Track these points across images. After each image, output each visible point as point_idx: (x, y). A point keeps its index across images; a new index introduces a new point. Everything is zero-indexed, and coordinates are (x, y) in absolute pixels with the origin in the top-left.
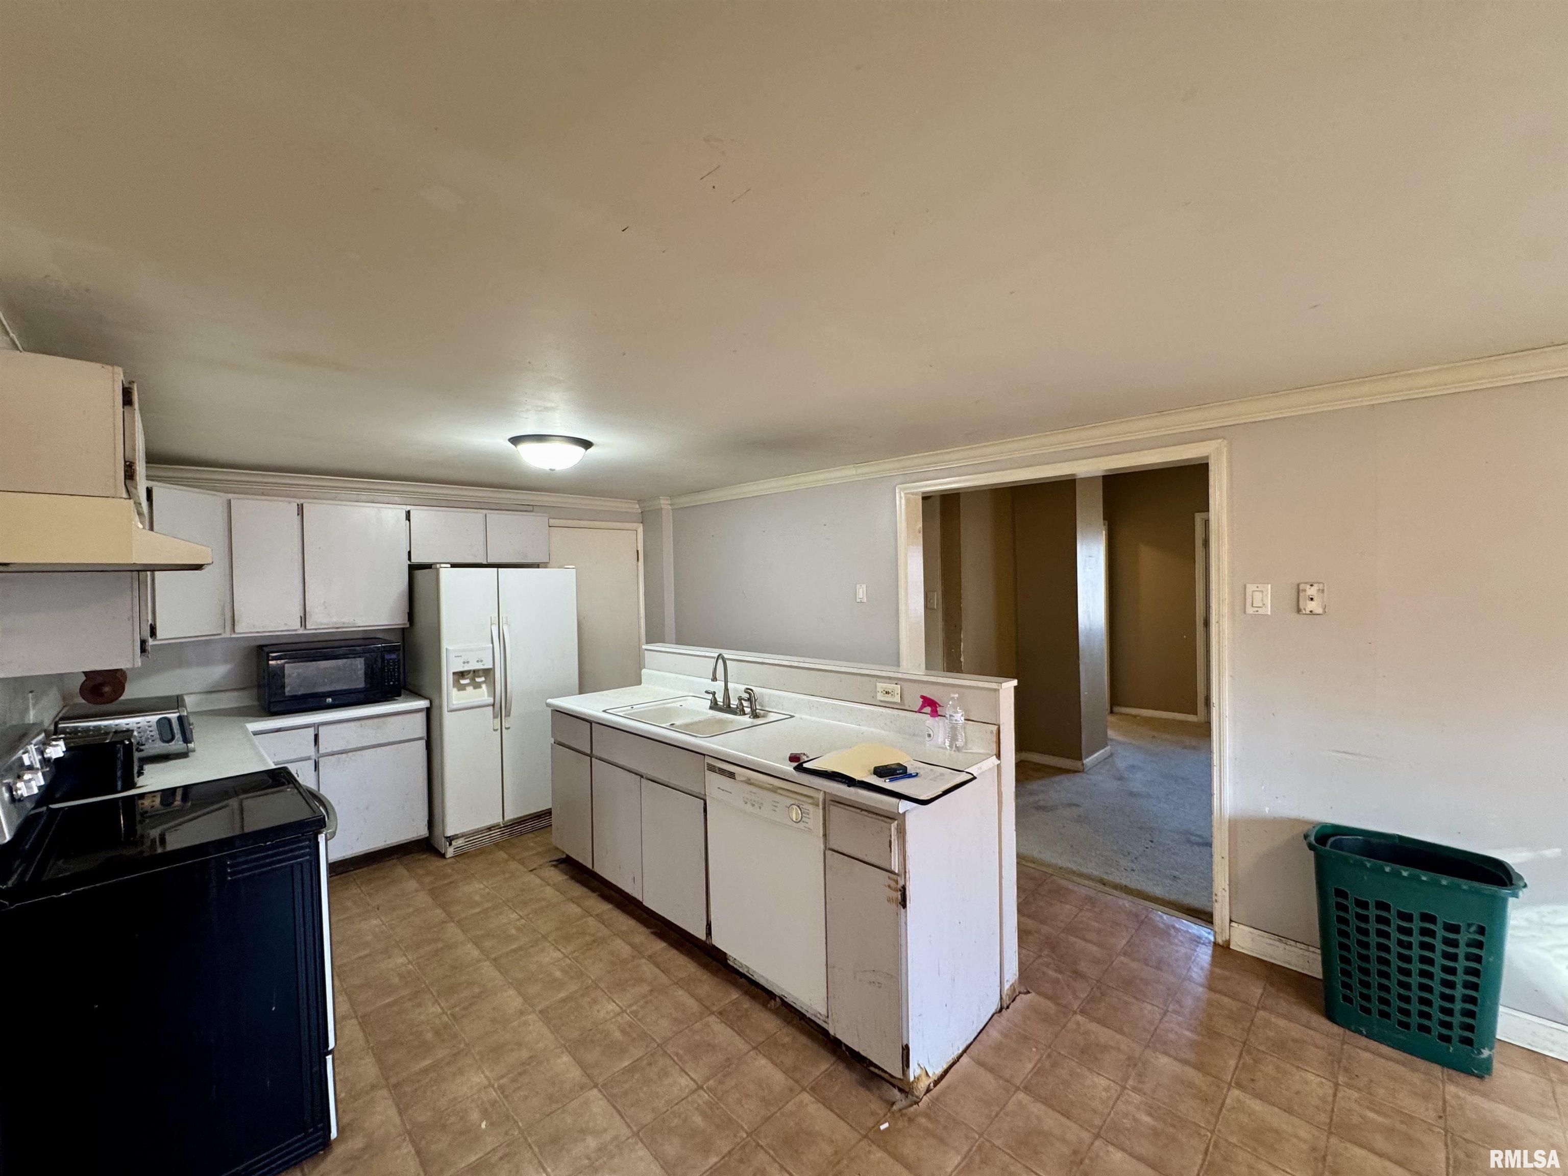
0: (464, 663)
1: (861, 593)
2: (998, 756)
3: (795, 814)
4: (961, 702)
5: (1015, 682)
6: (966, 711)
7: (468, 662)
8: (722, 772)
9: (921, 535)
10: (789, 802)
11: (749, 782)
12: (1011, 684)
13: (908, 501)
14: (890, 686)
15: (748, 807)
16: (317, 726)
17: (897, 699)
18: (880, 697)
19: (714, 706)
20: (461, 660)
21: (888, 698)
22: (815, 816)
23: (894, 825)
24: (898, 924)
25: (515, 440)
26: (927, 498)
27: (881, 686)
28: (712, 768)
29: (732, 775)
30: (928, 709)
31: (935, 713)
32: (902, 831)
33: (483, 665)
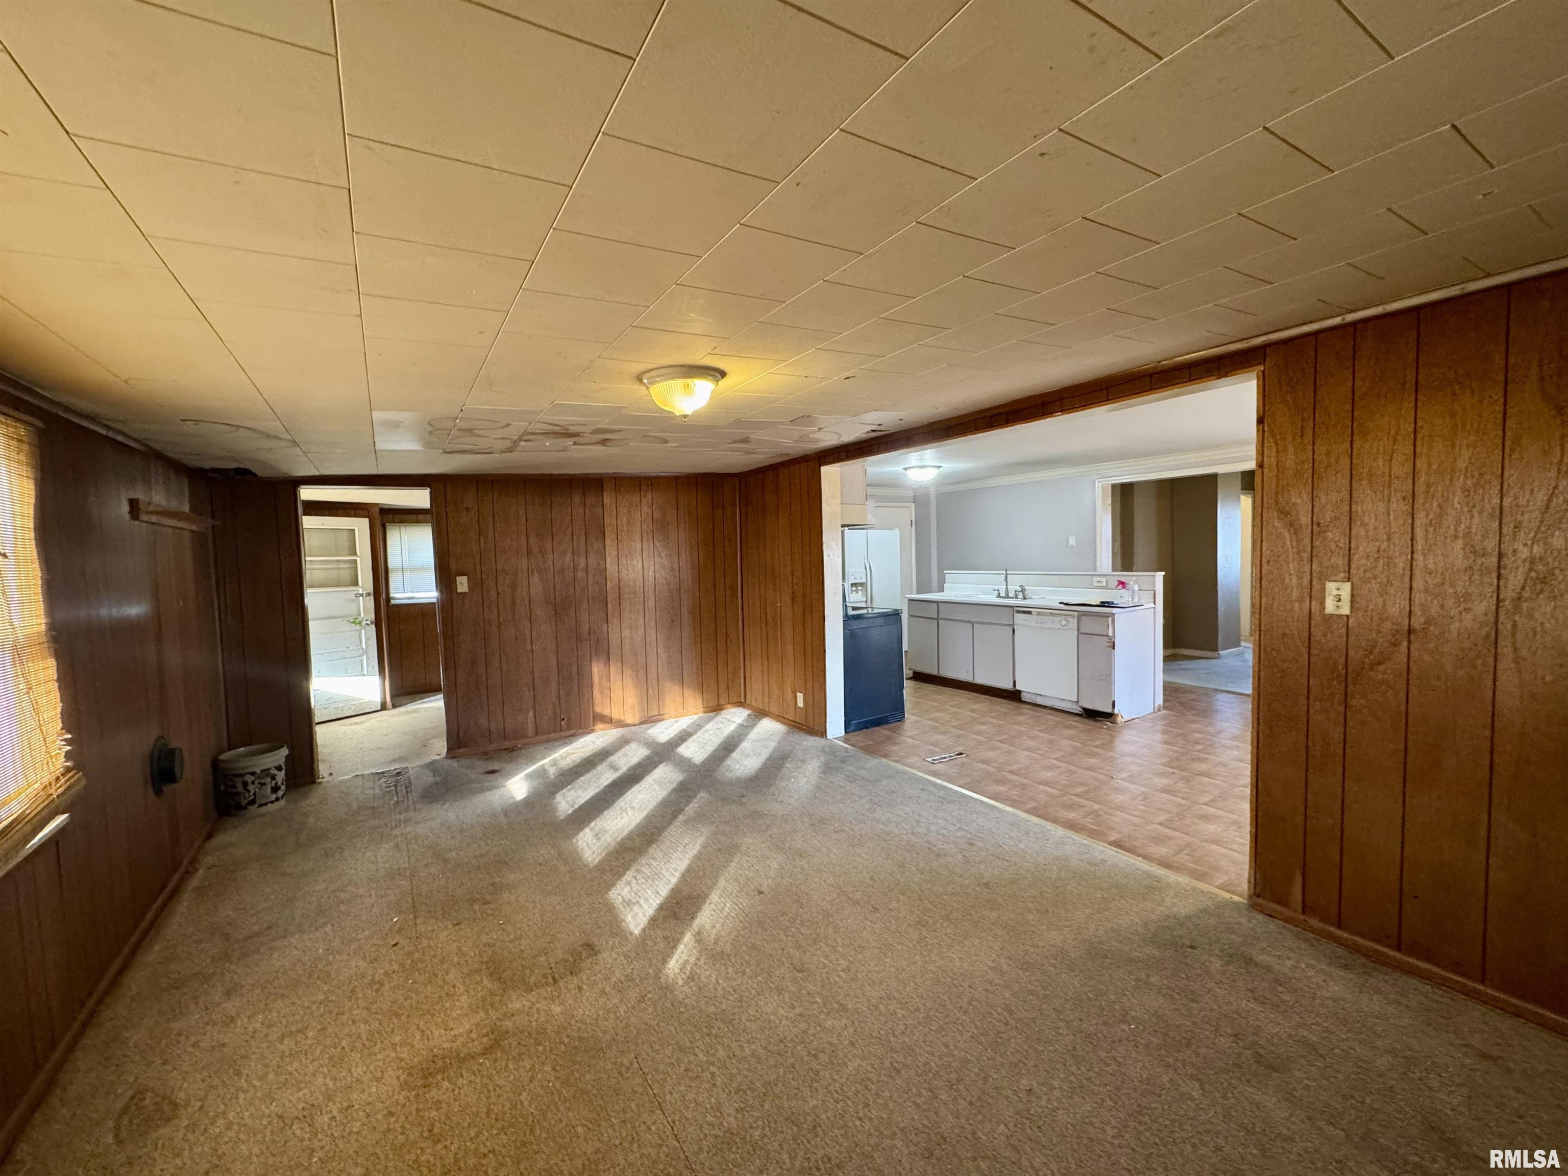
1: (1072, 541)
2: (1155, 603)
3: (1064, 623)
4: (1137, 582)
5: (1163, 573)
6: (1139, 586)
7: (856, 579)
8: (1024, 612)
9: (1110, 508)
10: (1059, 618)
11: (1039, 614)
12: (1160, 575)
13: (1103, 488)
14: (1100, 579)
15: (1039, 625)
17: (1104, 584)
18: (1095, 584)
19: (999, 596)
20: (854, 577)
21: (1100, 584)
22: (1073, 622)
23: (1110, 619)
24: (1110, 656)
25: (905, 469)
26: (1114, 486)
27: (1095, 579)
28: (1018, 612)
29: (1030, 613)
30: (1120, 586)
31: (1124, 587)
32: (1113, 621)
33: (862, 580)
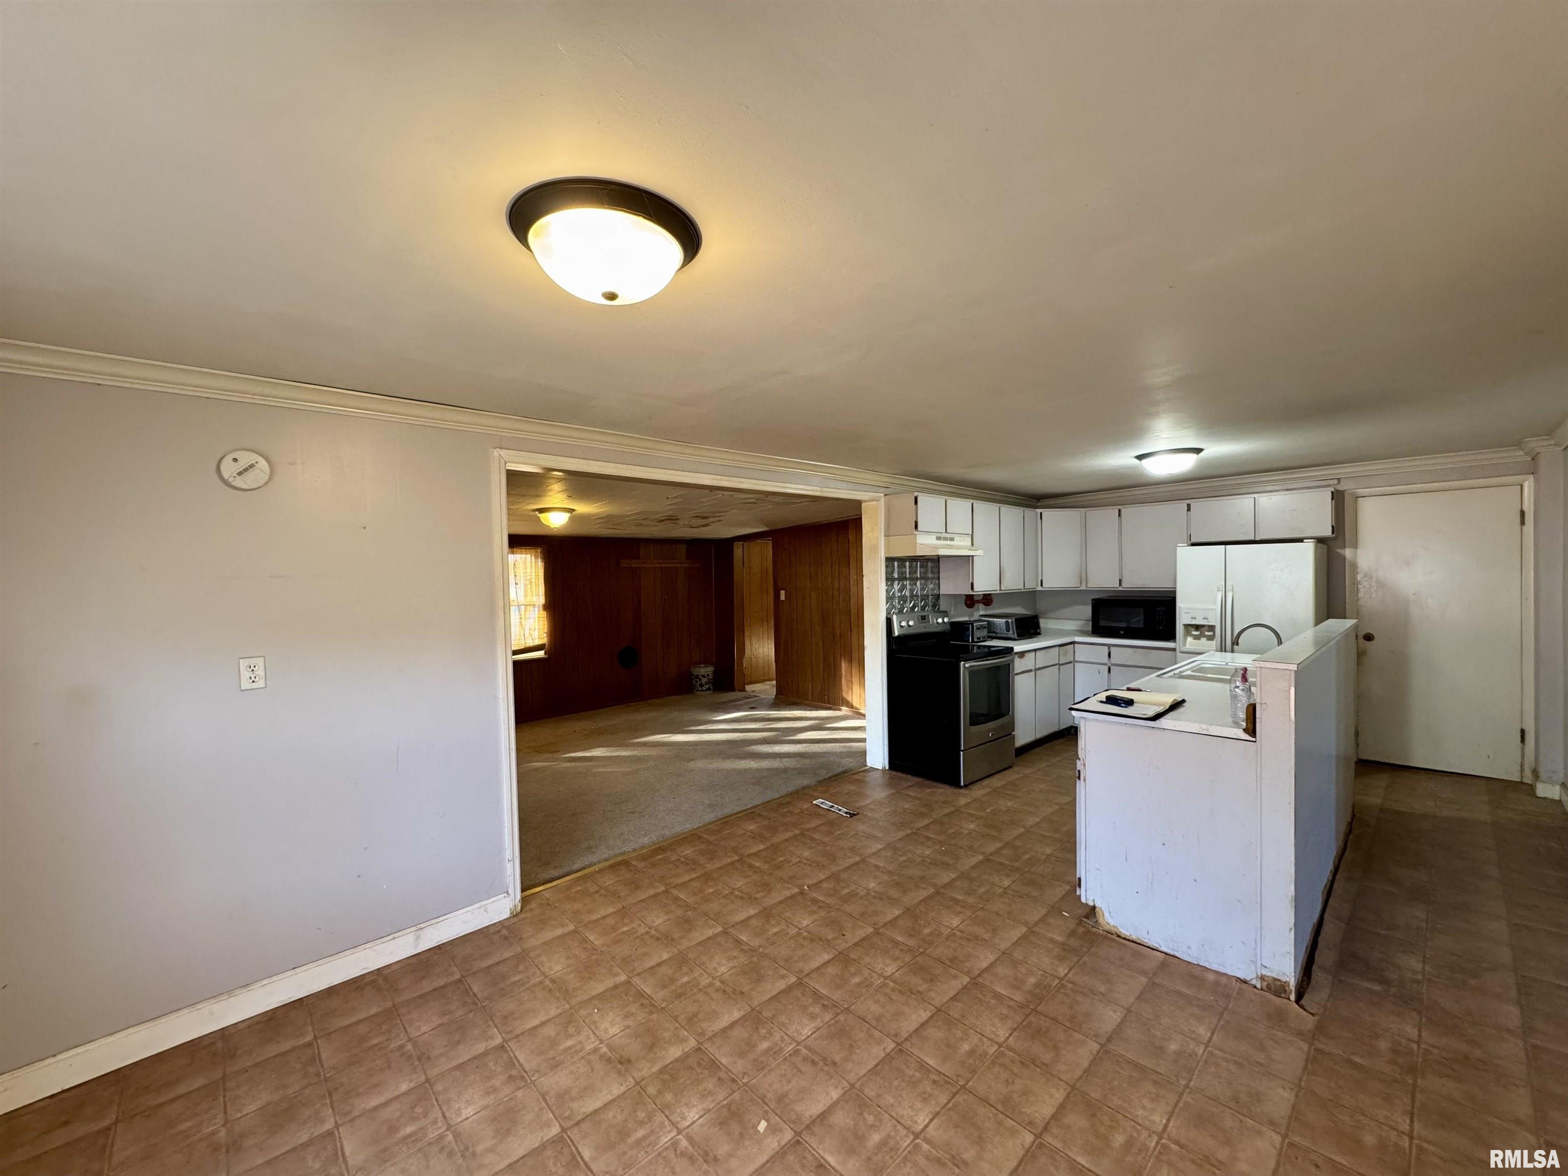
0: (1192, 618)
7: (1195, 618)
16: (1109, 646)
20: (1190, 616)
25: (1140, 457)
33: (1208, 622)
